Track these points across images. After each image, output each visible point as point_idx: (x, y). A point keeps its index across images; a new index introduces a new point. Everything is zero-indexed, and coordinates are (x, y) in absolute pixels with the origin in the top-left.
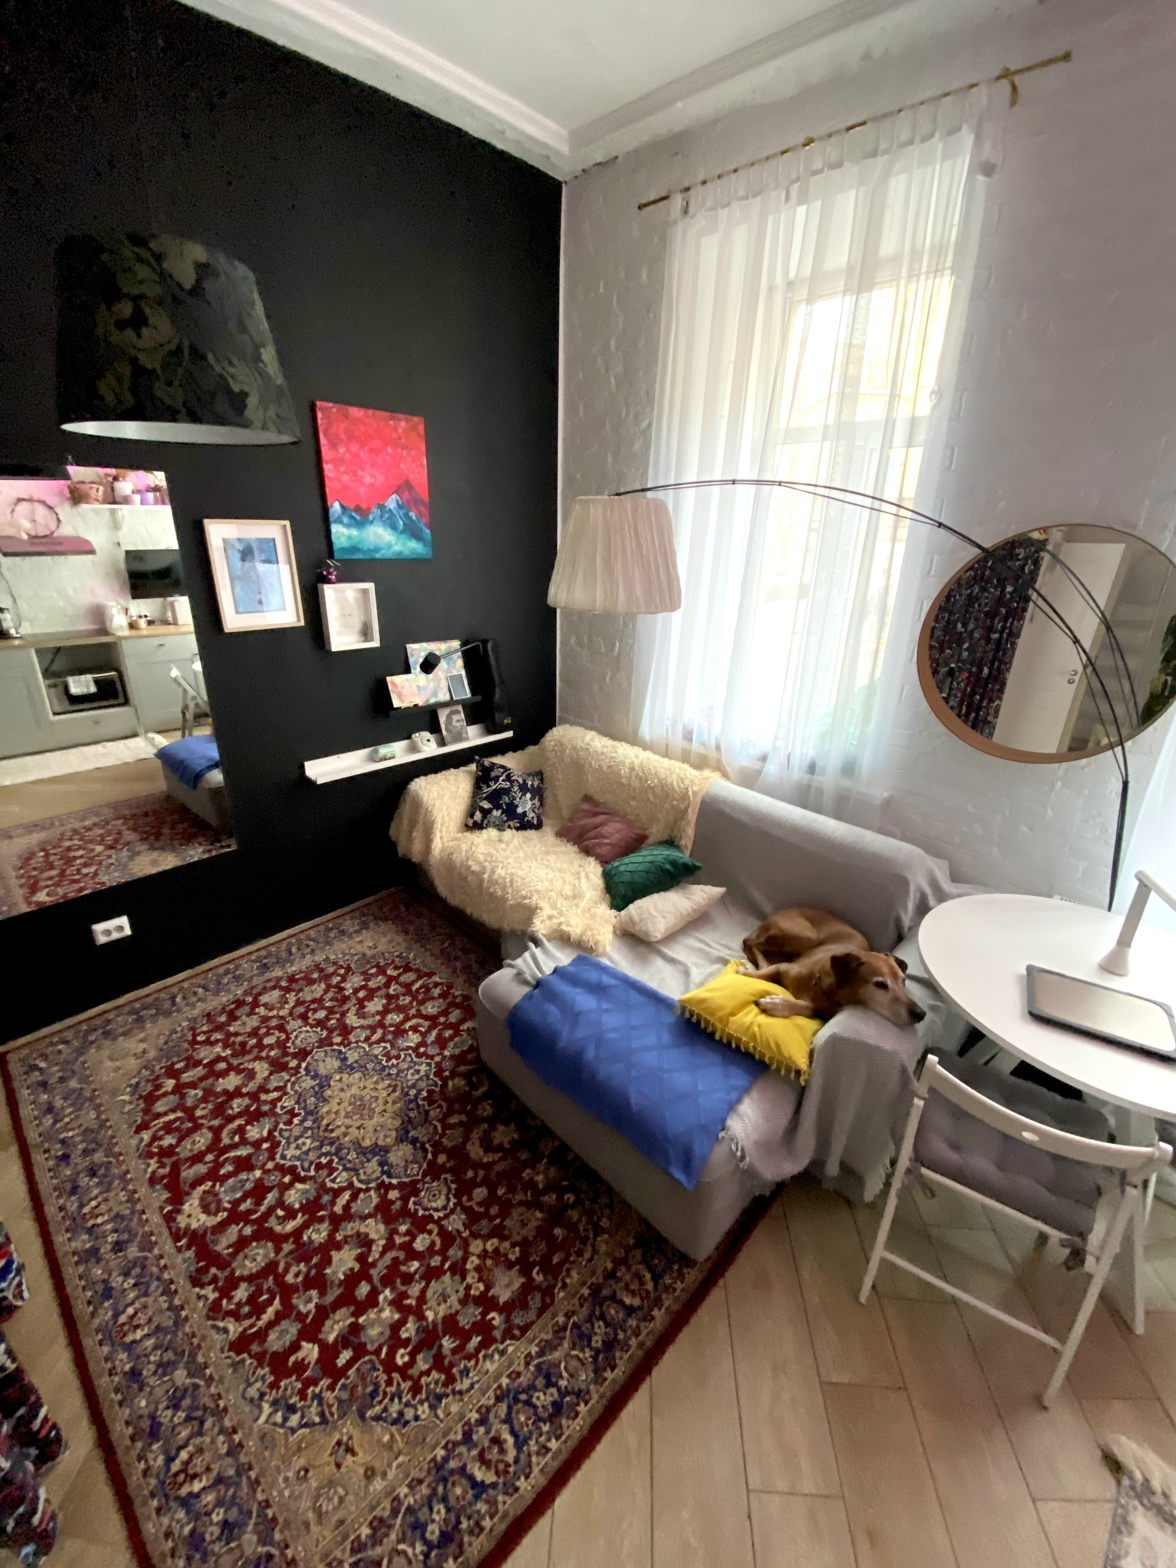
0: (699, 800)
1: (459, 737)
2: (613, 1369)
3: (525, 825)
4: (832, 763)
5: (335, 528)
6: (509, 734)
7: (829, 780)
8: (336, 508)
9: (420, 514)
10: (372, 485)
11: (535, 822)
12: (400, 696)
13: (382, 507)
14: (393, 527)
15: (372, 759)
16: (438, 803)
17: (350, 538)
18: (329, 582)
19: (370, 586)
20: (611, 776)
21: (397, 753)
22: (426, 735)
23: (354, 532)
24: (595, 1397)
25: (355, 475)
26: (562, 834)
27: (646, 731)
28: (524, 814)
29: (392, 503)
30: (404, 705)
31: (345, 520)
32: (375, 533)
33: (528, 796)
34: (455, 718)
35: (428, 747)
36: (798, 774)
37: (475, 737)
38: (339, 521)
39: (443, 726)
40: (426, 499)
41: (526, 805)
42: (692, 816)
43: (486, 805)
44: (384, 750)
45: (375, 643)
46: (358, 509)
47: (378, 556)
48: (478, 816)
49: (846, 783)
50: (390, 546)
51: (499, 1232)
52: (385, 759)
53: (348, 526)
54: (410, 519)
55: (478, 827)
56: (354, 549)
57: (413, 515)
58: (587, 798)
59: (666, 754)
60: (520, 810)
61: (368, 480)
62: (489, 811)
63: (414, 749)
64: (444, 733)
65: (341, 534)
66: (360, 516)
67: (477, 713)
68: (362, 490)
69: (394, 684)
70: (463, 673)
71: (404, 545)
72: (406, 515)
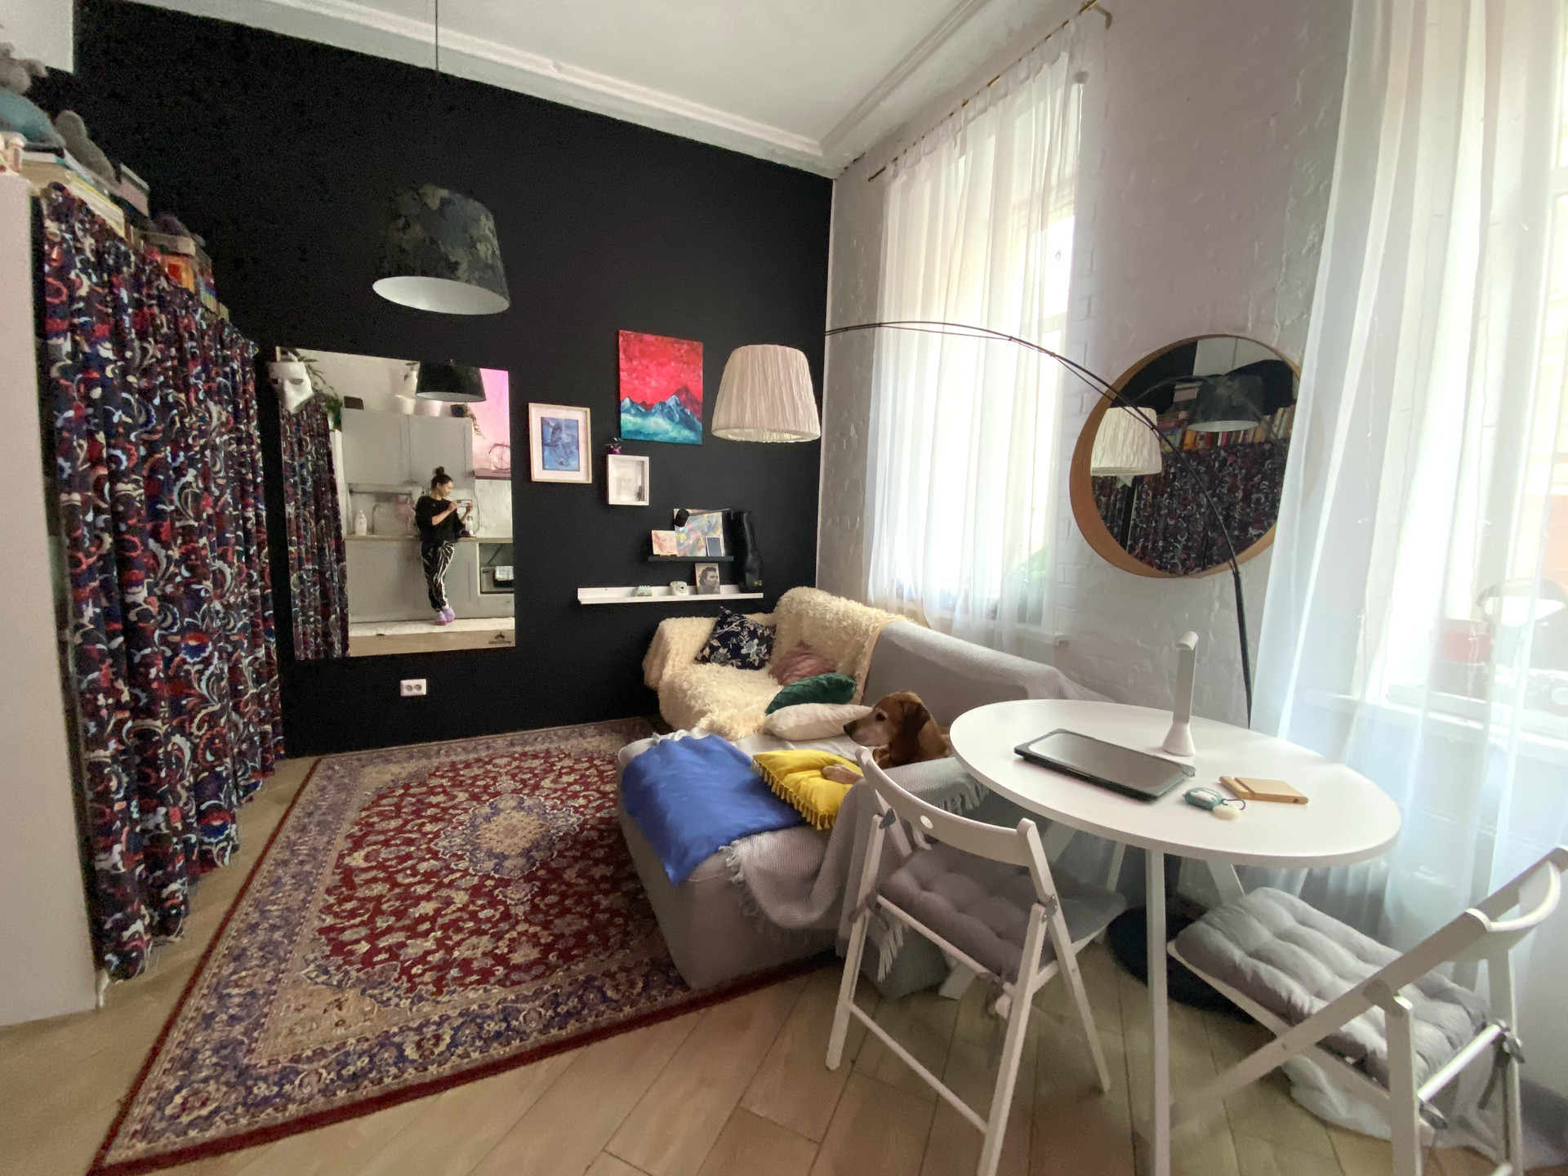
1: (711, 590)
5: (624, 416)
6: (760, 595)
7: (1007, 625)
8: (626, 402)
9: (694, 412)
10: (657, 388)
11: (756, 663)
12: (660, 546)
13: (663, 404)
14: (671, 419)
15: (633, 594)
17: (635, 424)
18: (615, 453)
19: (646, 459)
21: (655, 594)
22: (684, 584)
23: (639, 420)
25: (644, 380)
26: (772, 673)
28: (748, 655)
29: (671, 401)
30: (662, 554)
31: (633, 411)
32: (656, 423)
33: (756, 641)
34: (710, 574)
35: (682, 593)
37: (727, 593)
38: (628, 411)
39: (698, 579)
40: (701, 399)
41: (751, 648)
42: (869, 647)
43: (716, 643)
44: (642, 589)
45: (645, 503)
46: (644, 404)
47: (656, 439)
48: (707, 651)
50: (667, 433)
52: (641, 595)
53: (634, 415)
54: (685, 414)
55: (704, 660)
56: (638, 432)
57: (688, 412)
58: (801, 644)
60: (744, 651)
61: (654, 384)
62: (718, 648)
63: (670, 593)
64: (698, 584)
65: (628, 421)
66: (646, 409)
67: (734, 573)
68: (648, 391)
69: (657, 536)
70: (721, 537)
71: (679, 433)
72: (682, 411)
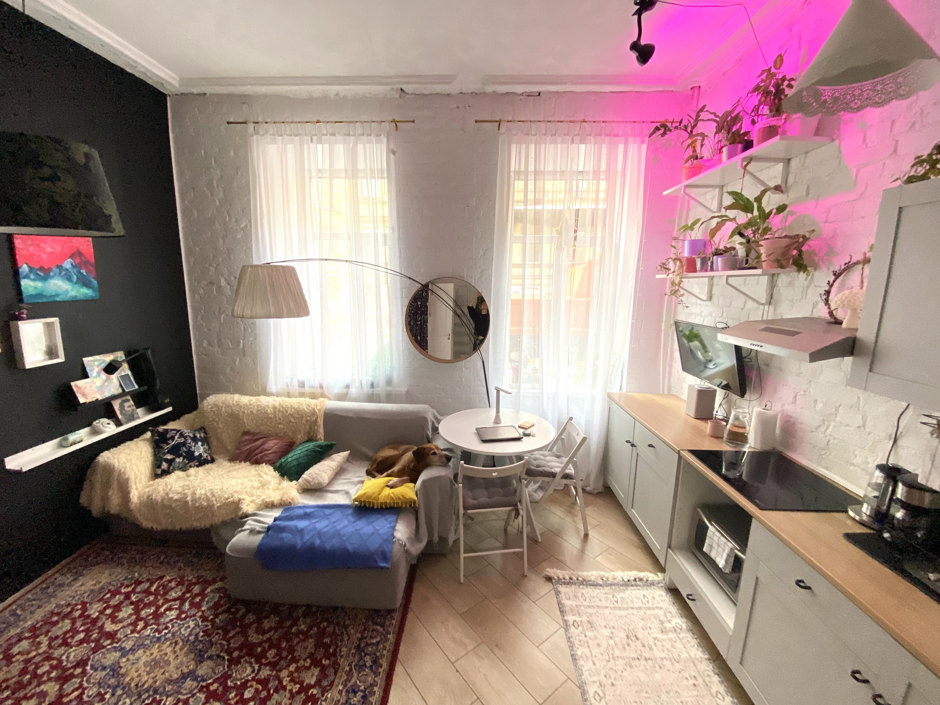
0: (322, 413)
1: (132, 418)
2: (381, 666)
3: (202, 462)
4: (381, 381)
5: (24, 283)
6: (170, 409)
7: (381, 389)
8: (24, 268)
9: (88, 272)
10: (52, 253)
11: (209, 458)
12: (84, 395)
13: (60, 267)
14: (69, 279)
15: (61, 446)
16: (128, 465)
17: (35, 288)
18: (22, 319)
19: (55, 320)
20: (262, 415)
21: (82, 438)
22: (105, 420)
23: (39, 284)
24: (379, 681)
25: (38, 246)
26: (234, 458)
27: (272, 387)
28: (200, 455)
29: (67, 264)
30: (88, 401)
31: (32, 277)
32: (56, 285)
33: (200, 443)
34: (126, 404)
35: (109, 429)
36: (367, 390)
37: (143, 417)
38: (27, 277)
39: (118, 412)
40: (93, 261)
41: (199, 449)
42: (321, 422)
43: (169, 457)
44: (72, 437)
45: (61, 359)
46: (41, 269)
47: (58, 299)
48: (165, 465)
49: (389, 388)
50: (67, 292)
51: (294, 660)
52: (74, 443)
53: (33, 280)
54: (82, 274)
55: (166, 473)
56: (40, 295)
57: (83, 271)
58: (246, 433)
59: (289, 395)
60: (196, 454)
61: (48, 249)
62: (173, 460)
63: (96, 432)
64: (120, 416)
65: (29, 286)
66: (44, 273)
67: (142, 399)
68: (44, 256)
69: (76, 386)
70: (129, 373)
71: (79, 291)
72: (79, 272)
